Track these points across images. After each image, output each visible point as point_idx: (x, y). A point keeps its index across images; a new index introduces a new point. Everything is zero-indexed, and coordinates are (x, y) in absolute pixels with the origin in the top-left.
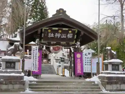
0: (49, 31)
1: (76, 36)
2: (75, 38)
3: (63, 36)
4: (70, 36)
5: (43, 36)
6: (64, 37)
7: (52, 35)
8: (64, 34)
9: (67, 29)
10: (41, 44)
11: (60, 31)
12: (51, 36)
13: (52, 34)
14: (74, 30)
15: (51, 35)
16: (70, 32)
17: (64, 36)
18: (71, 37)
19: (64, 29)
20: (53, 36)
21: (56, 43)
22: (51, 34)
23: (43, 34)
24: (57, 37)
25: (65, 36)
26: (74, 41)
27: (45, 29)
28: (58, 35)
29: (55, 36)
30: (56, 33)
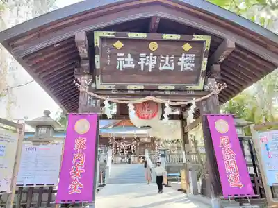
0: (119, 45)
1: (205, 61)
2: (204, 68)
3: (163, 63)
4: (186, 63)
5: (98, 66)
6: (167, 66)
7: (130, 59)
9: (176, 37)
10: (96, 95)
11: (153, 46)
12: (125, 66)
13: (129, 55)
14: (201, 38)
15: (126, 63)
16: (187, 47)
17: (167, 63)
18: (189, 67)
19: (166, 36)
20: (133, 66)
21: (142, 88)
22: (126, 56)
23: (97, 58)
24: (146, 67)
25: (170, 63)
26: (202, 81)
28: (148, 61)
29: (140, 65)
30: (141, 55)
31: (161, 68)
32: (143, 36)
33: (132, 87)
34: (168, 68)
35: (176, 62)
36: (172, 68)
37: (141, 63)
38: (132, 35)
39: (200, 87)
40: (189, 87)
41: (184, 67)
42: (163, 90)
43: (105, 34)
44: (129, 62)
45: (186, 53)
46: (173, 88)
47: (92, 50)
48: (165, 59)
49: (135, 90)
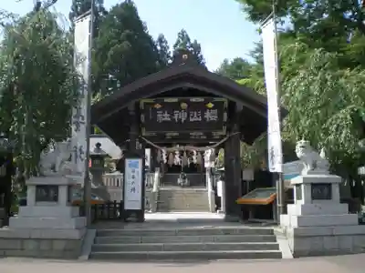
0: (158, 106)
1: (225, 115)
2: (225, 119)
4: (211, 116)
5: (143, 121)
6: (195, 118)
7: (166, 115)
8: (196, 113)
9: (201, 100)
11: (184, 105)
12: (163, 120)
13: (166, 112)
14: (220, 100)
15: (164, 117)
16: (211, 105)
17: (195, 116)
19: (193, 100)
20: (169, 119)
21: (177, 134)
22: (164, 113)
23: (143, 116)
24: (179, 120)
25: (198, 116)
26: (225, 128)
27: (145, 104)
28: (180, 116)
29: (174, 119)
30: (176, 112)
31: (191, 120)
32: (175, 100)
33: (169, 134)
34: (197, 119)
35: (203, 115)
36: (200, 119)
37: (176, 117)
38: (167, 100)
39: (224, 133)
40: (214, 133)
41: (209, 119)
42: (194, 136)
43: (147, 101)
44: (166, 117)
45: (210, 109)
47: (138, 110)
48: (193, 114)
49: (173, 136)
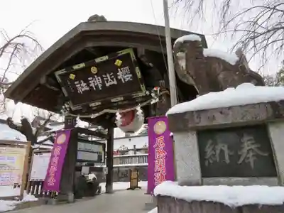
0: (72, 76)
1: (137, 70)
2: (139, 75)
3: (107, 81)
4: (124, 75)
5: (66, 95)
7: (84, 84)
8: (108, 75)
9: (105, 58)
11: (94, 70)
12: (83, 90)
13: (82, 81)
14: (125, 52)
15: (83, 87)
16: (118, 63)
17: (110, 80)
18: (128, 77)
19: (98, 60)
20: (88, 89)
21: (100, 103)
22: (80, 83)
23: (64, 89)
24: (97, 87)
25: (112, 79)
26: (143, 87)
27: (60, 76)
28: (96, 82)
29: (92, 87)
30: (89, 79)
31: (108, 85)
32: (82, 65)
33: (93, 105)
34: (112, 83)
35: (116, 76)
36: (115, 82)
37: (92, 85)
38: (76, 67)
39: (143, 94)
40: (135, 95)
41: (124, 79)
42: (116, 102)
43: (60, 72)
44: (85, 87)
45: (120, 67)
46: (122, 99)
47: (58, 85)
48: (107, 77)
49: (97, 106)
